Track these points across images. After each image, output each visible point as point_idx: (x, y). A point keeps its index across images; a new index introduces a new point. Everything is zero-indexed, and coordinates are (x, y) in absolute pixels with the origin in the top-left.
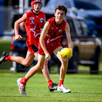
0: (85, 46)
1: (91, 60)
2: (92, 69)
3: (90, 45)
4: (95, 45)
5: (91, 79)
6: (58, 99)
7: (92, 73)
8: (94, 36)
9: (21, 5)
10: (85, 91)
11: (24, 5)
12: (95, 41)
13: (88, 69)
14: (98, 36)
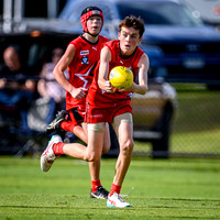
0: (142, 100)
1: (153, 129)
2: (155, 149)
3: (152, 99)
4: (162, 99)
5: (154, 168)
6: (86, 211)
7: (155, 157)
8: (159, 79)
9: (7, 15)
10: (142, 194)
11: (13, 15)
12: (161, 91)
13: (146, 148)
14: (168, 79)
